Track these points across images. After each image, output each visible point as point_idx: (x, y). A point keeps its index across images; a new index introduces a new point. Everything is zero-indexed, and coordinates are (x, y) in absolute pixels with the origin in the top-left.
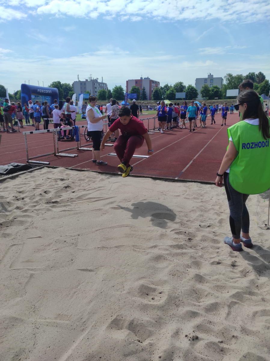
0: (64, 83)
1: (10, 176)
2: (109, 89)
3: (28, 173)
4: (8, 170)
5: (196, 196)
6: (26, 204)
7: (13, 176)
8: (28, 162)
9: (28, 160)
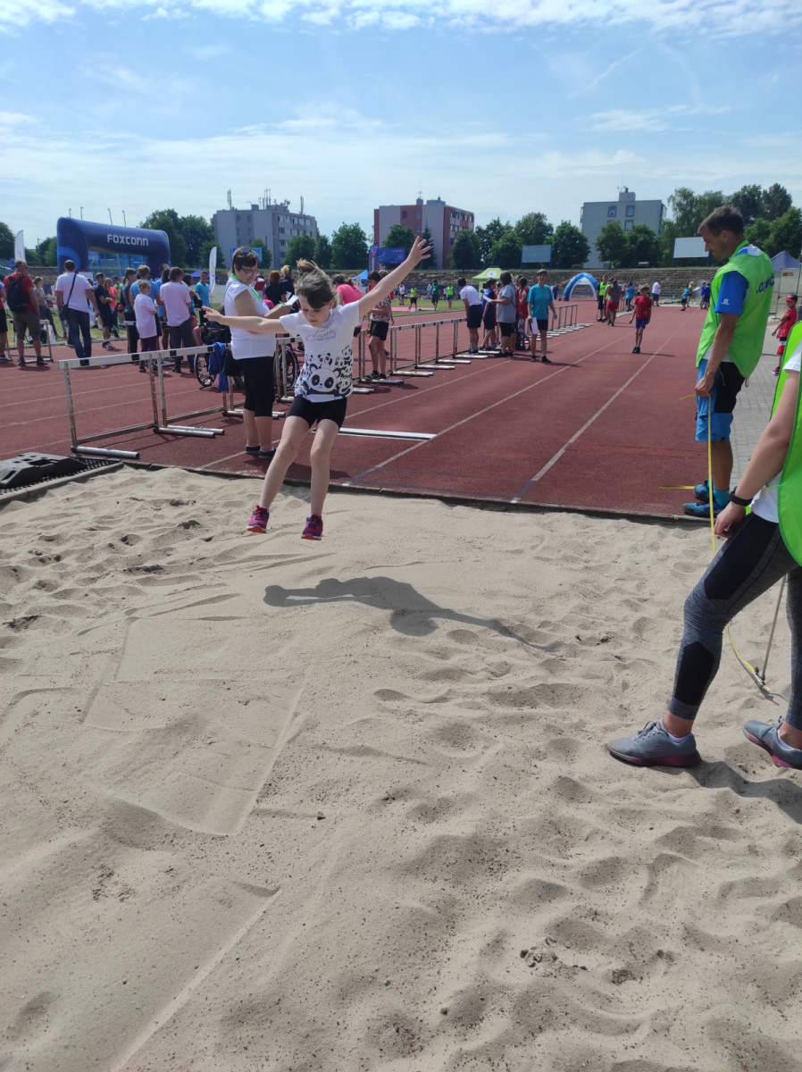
0: (186, 216)
1: (22, 491)
2: (321, 234)
3: (76, 484)
4: (13, 476)
5: (570, 553)
6: (68, 574)
7: (28, 493)
8: (74, 451)
9: (74, 445)
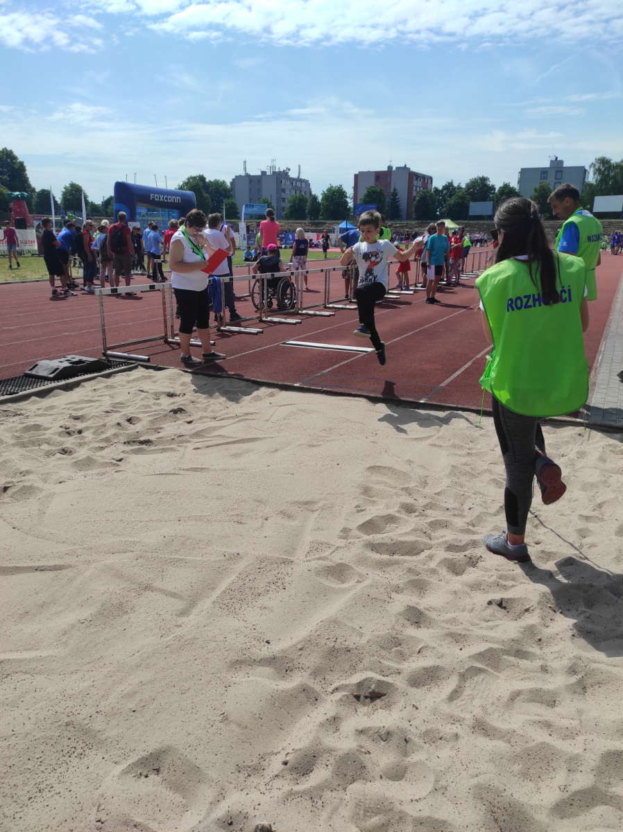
0: (212, 180)
1: (63, 382)
2: (313, 193)
3: (102, 378)
4: (57, 372)
6: (85, 443)
7: (67, 384)
8: (104, 354)
9: (104, 350)
